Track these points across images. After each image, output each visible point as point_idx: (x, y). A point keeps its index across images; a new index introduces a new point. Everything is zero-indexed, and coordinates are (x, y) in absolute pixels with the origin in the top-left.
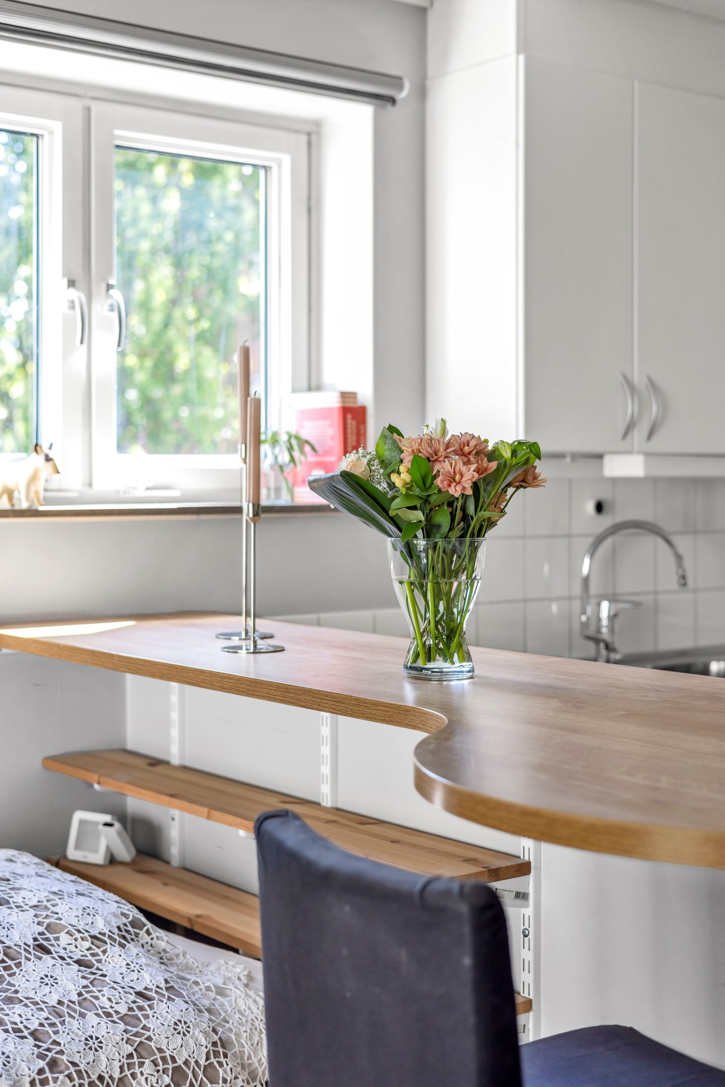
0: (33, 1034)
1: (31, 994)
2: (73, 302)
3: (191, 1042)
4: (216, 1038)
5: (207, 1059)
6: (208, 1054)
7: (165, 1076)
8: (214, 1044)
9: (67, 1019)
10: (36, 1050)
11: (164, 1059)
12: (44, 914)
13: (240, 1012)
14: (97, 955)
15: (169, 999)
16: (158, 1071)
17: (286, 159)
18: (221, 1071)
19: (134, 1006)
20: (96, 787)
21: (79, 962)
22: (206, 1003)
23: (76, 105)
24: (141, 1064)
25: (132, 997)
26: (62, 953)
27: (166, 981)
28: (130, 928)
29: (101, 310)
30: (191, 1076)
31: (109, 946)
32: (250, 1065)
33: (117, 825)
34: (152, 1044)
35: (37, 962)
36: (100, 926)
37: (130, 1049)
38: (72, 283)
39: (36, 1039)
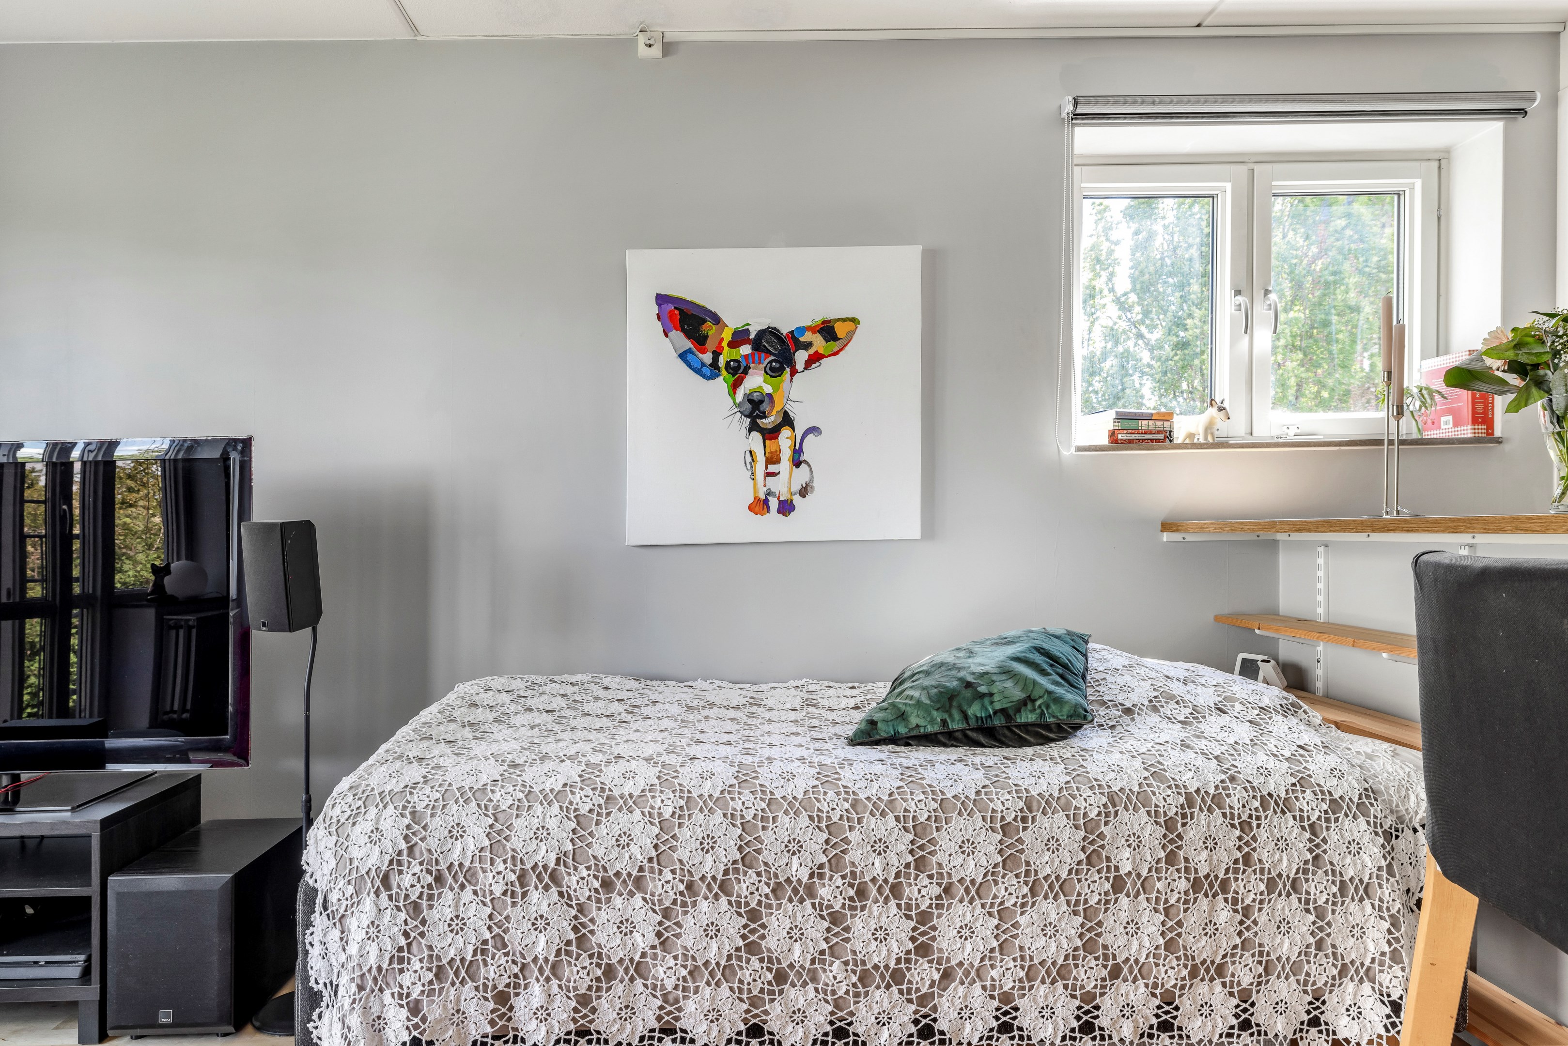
0: (1216, 758)
1: (1214, 735)
2: (1240, 305)
3: (1346, 784)
4: (1367, 786)
5: (1360, 799)
6: (1360, 795)
7: (1323, 804)
8: (1366, 789)
9: (1242, 753)
10: (1219, 768)
11: (1322, 792)
12: (1222, 690)
13: (1388, 772)
14: (1264, 719)
15: (1325, 753)
16: (1317, 799)
17: (1418, 183)
18: (1372, 809)
19: (1296, 753)
20: (1257, 631)
21: (1250, 722)
22: (1359, 762)
23: (1243, 169)
24: (1303, 792)
25: (1295, 748)
26: (1237, 715)
27: (1322, 743)
28: (1290, 707)
29: (1260, 311)
30: (1345, 807)
31: (1274, 715)
32: (1397, 812)
33: (1273, 662)
34: (1312, 780)
35: (1218, 718)
36: (1266, 702)
37: (1294, 781)
38: (1238, 292)
39: (1219, 761)
